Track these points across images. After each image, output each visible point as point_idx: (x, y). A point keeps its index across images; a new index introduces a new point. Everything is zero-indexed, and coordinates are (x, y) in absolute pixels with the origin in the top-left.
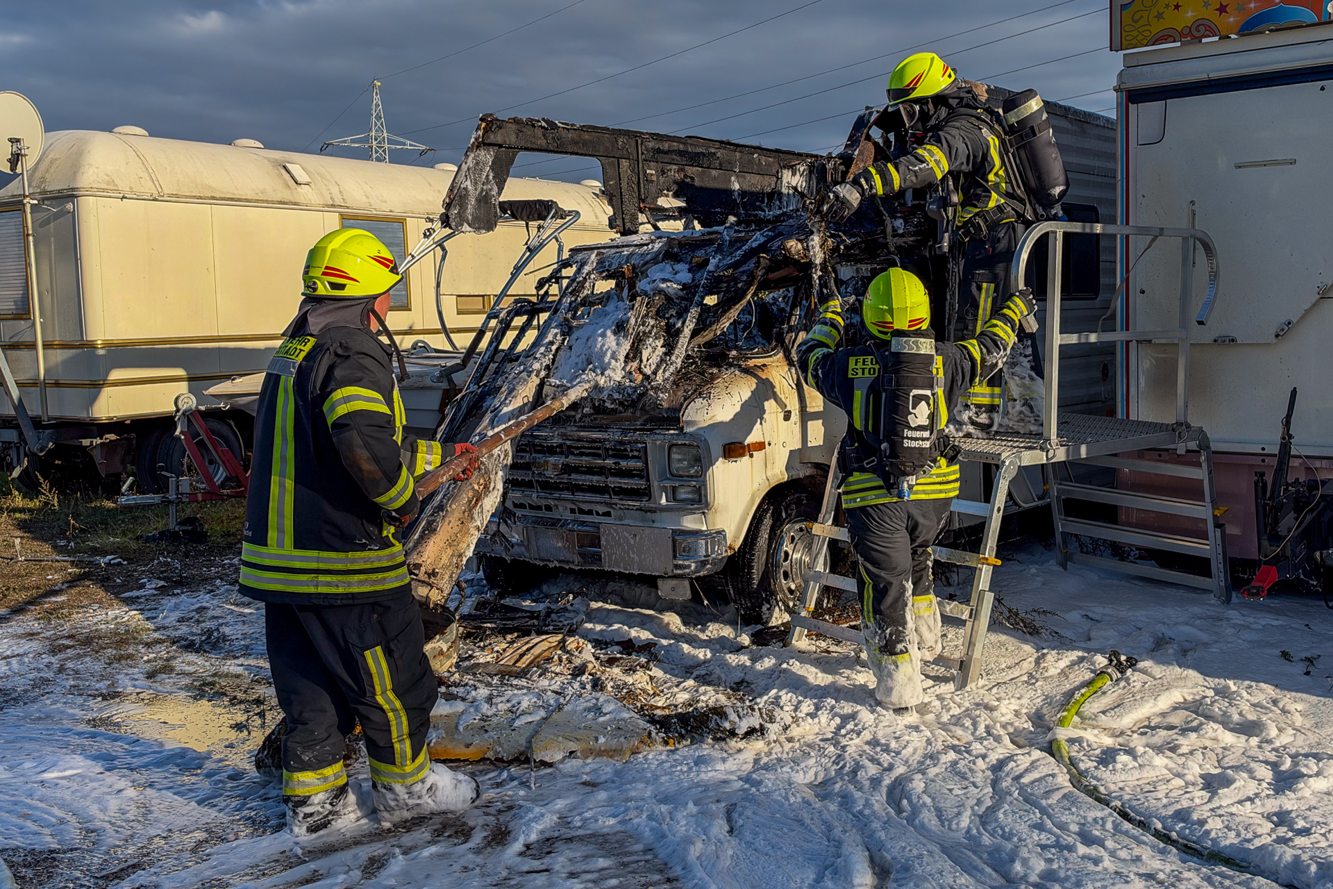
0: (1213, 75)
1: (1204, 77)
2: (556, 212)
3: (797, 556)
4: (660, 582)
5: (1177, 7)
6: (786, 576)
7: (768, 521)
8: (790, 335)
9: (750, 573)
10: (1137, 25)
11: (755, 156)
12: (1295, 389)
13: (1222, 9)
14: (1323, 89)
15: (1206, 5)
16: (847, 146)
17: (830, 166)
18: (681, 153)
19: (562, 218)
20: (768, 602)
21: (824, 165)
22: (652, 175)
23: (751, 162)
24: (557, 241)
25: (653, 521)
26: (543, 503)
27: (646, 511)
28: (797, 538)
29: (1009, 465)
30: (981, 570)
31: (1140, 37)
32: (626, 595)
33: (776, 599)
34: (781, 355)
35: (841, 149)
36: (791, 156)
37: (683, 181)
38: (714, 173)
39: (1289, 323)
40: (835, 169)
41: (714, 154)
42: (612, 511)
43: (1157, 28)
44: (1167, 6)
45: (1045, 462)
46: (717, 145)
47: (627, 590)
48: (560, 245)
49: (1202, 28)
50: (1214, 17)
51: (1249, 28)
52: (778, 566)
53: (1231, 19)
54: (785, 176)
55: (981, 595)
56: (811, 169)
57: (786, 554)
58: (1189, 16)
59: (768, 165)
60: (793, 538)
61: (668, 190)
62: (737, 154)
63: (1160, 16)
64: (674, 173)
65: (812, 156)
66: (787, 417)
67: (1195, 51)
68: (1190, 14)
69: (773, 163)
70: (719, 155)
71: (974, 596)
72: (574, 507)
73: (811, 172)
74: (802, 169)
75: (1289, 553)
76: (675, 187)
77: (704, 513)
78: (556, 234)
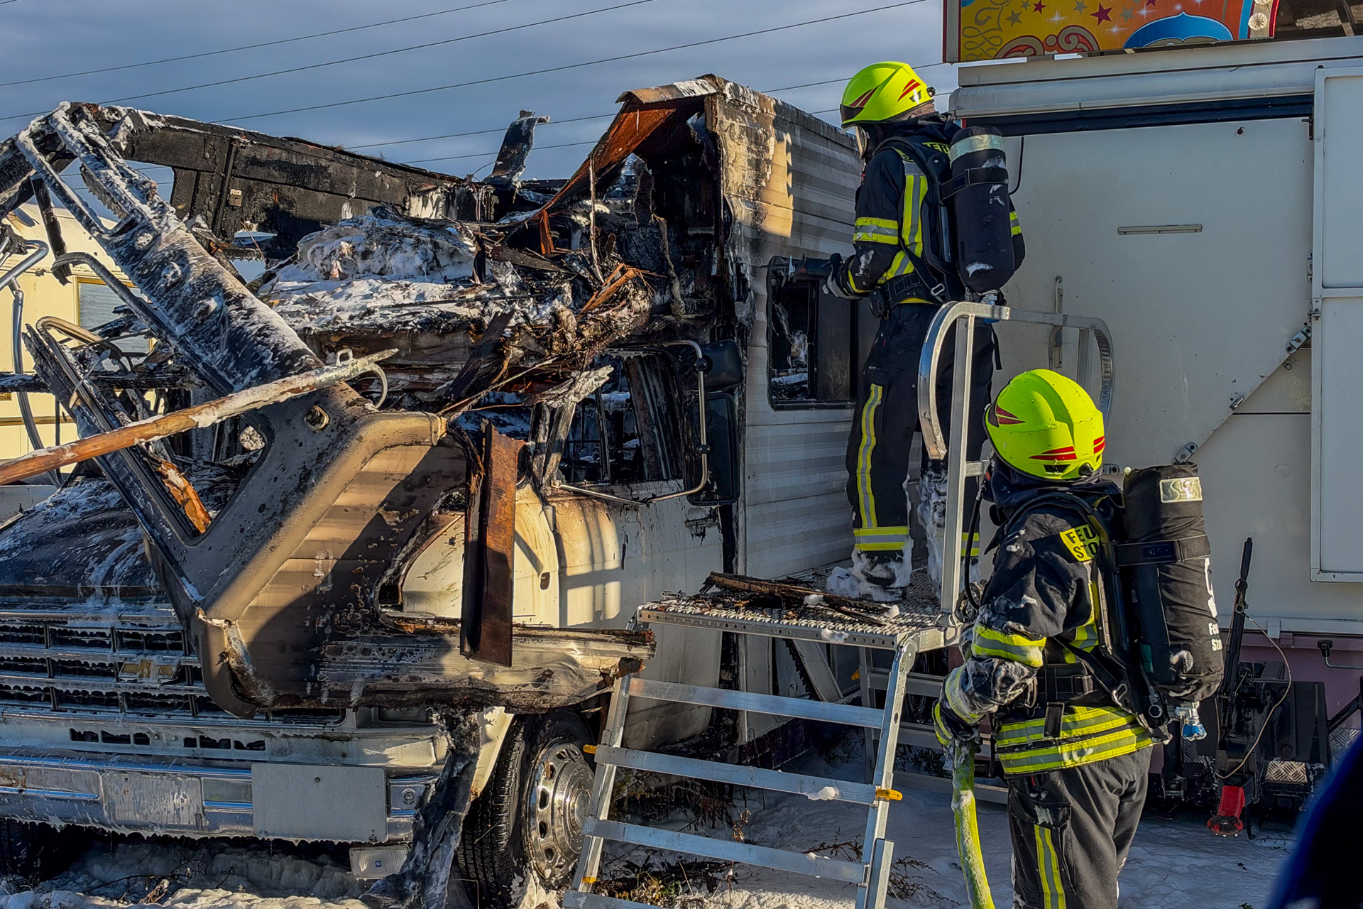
0: (1087, 105)
1: (1073, 105)
2: (11, 242)
3: (559, 797)
4: (354, 854)
5: (1039, 7)
6: (543, 830)
7: (520, 746)
8: (537, 459)
9: (496, 831)
10: (982, 29)
11: (378, 174)
12: (1250, 540)
13: (1102, 15)
14: (1240, 132)
15: (1080, 7)
16: (497, 168)
17: (480, 196)
18: (282, 166)
19: (21, 252)
20: (520, 874)
21: (470, 194)
22: (236, 197)
23: (371, 182)
24: (13, 288)
25: (344, 755)
26: (132, 730)
27: (331, 739)
28: (557, 770)
29: (907, 652)
30: (875, 808)
31: (986, 46)
32: (253, 872)
33: (530, 868)
34: (528, 487)
35: (488, 172)
36: (421, 178)
37: (276, 207)
38: (321, 197)
39: (1192, 447)
40: (488, 201)
41: (326, 168)
42: (267, 741)
43: (1010, 34)
44: (1025, 5)
45: (942, 645)
46: (330, 154)
47: (255, 866)
48: (16, 296)
49: (1074, 39)
50: (1090, 24)
51: (1142, 42)
52: (532, 814)
53: (1115, 30)
54: (414, 206)
55: (878, 846)
56: (449, 198)
57: (544, 795)
58: (1056, 20)
59: (393, 189)
60: (552, 769)
61: (253, 221)
62: (355, 170)
63: (1014, 18)
64: (266, 197)
65: (452, 179)
66: (545, 585)
67: (1043, 70)
68: (1057, 18)
69: (400, 186)
70: (330, 170)
71: (867, 850)
72: (191, 735)
73: (448, 203)
74: (435, 197)
75: (1254, 767)
76: (263, 217)
77: (433, 739)
78: (11, 277)
